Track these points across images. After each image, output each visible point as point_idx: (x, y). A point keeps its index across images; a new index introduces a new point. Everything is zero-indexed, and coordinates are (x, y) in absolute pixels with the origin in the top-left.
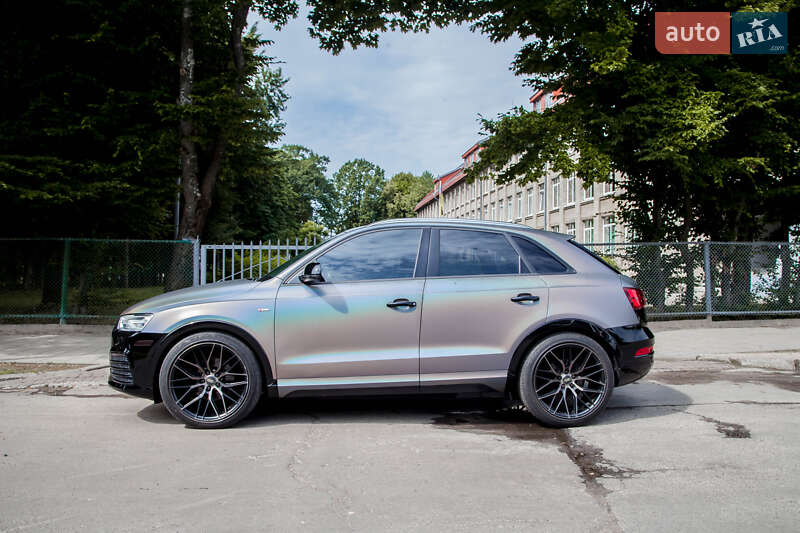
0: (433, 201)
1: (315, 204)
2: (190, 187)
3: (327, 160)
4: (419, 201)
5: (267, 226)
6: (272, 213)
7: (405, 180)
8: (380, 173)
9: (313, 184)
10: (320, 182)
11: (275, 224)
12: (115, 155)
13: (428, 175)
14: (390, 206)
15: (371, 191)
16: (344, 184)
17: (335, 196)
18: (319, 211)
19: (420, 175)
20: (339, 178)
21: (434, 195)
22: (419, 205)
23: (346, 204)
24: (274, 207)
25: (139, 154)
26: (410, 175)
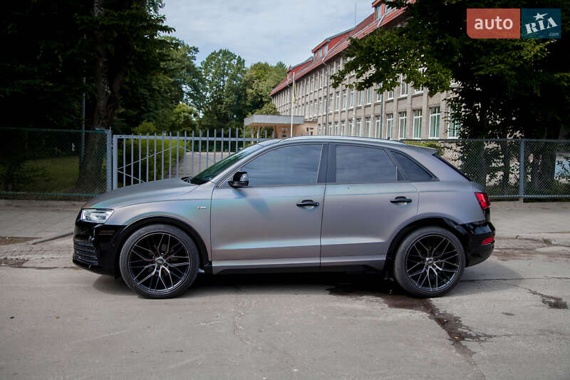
0: (286, 88)
1: (186, 88)
2: (102, 85)
3: (196, 50)
4: (274, 88)
5: (145, 107)
6: (150, 96)
7: (262, 69)
8: (241, 62)
9: (185, 70)
10: (191, 69)
11: (153, 105)
12: (38, 58)
13: (281, 65)
14: (249, 91)
15: (233, 77)
16: (210, 71)
17: (202, 81)
18: (189, 94)
19: (275, 65)
20: (206, 64)
21: (287, 83)
22: (274, 91)
23: (211, 88)
24: (152, 91)
25: (60, 57)
26: (266, 64)
